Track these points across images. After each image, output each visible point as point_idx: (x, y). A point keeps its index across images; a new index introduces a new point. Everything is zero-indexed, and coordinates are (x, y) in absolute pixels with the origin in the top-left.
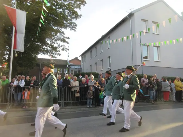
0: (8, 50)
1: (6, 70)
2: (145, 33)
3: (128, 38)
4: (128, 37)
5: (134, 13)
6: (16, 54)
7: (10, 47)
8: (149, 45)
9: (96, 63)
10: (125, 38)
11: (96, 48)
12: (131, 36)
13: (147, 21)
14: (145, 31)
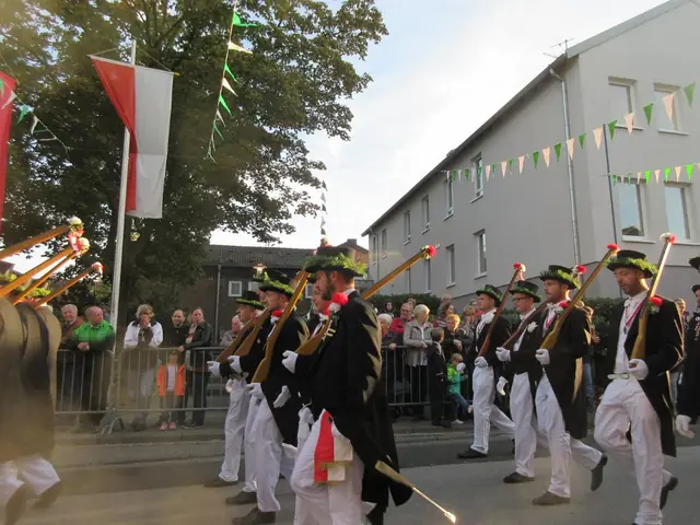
0: (104, 218)
1: (99, 292)
3: (558, 154)
4: (558, 147)
5: (577, 56)
6: (134, 231)
7: (115, 207)
8: (643, 181)
10: (546, 153)
11: (426, 199)
12: (570, 143)
13: (633, 82)
14: (628, 120)
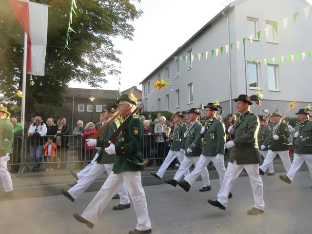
0: (17, 75)
1: (16, 109)
2: (251, 41)
3: (222, 51)
4: (222, 49)
5: (233, 7)
6: (32, 81)
7: (21, 69)
8: (259, 63)
9: (168, 96)
10: (217, 50)
11: (168, 69)
12: (227, 47)
13: (257, 19)
14: (251, 37)
